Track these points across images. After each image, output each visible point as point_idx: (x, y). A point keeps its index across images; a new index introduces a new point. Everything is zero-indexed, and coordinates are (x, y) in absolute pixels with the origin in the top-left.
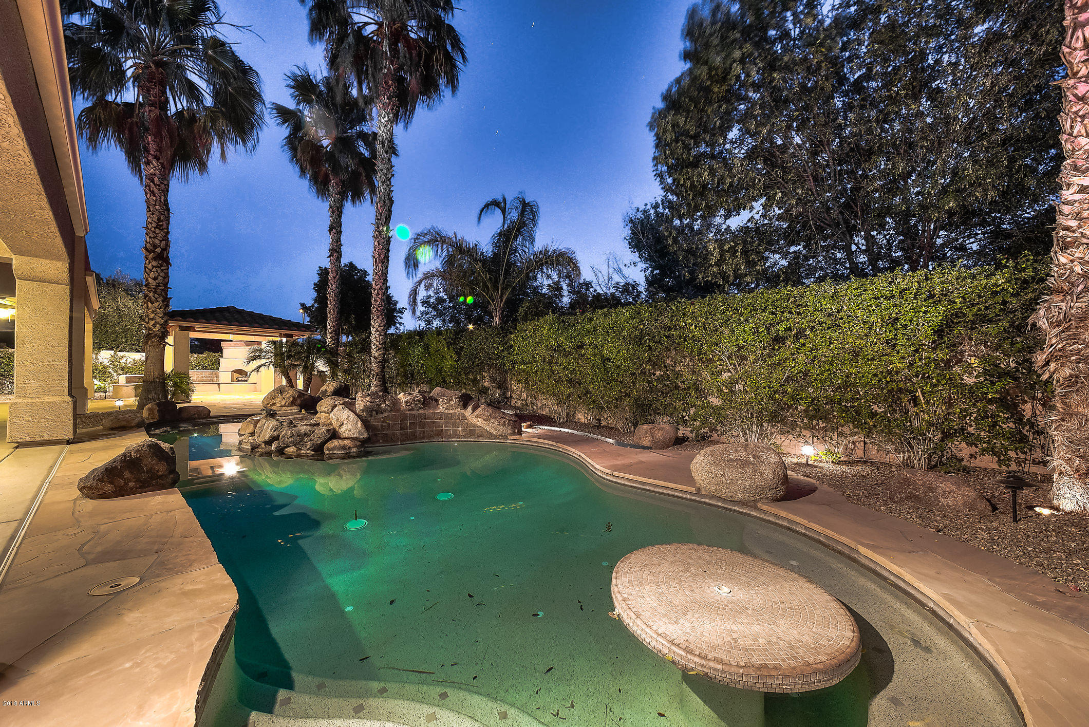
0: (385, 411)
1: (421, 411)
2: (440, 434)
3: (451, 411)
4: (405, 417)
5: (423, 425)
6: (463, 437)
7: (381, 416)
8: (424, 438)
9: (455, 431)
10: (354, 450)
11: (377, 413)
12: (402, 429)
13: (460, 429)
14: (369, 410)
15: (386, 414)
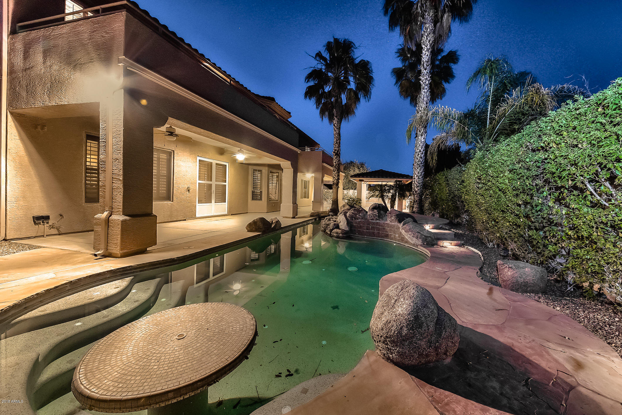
0: (359, 218)
1: (378, 221)
2: (387, 236)
3: (393, 224)
4: (369, 223)
5: (379, 229)
6: (398, 240)
7: (357, 221)
8: (379, 237)
9: (395, 236)
10: (341, 235)
11: (355, 219)
12: (367, 229)
13: (397, 235)
14: (351, 217)
15: (359, 220)
